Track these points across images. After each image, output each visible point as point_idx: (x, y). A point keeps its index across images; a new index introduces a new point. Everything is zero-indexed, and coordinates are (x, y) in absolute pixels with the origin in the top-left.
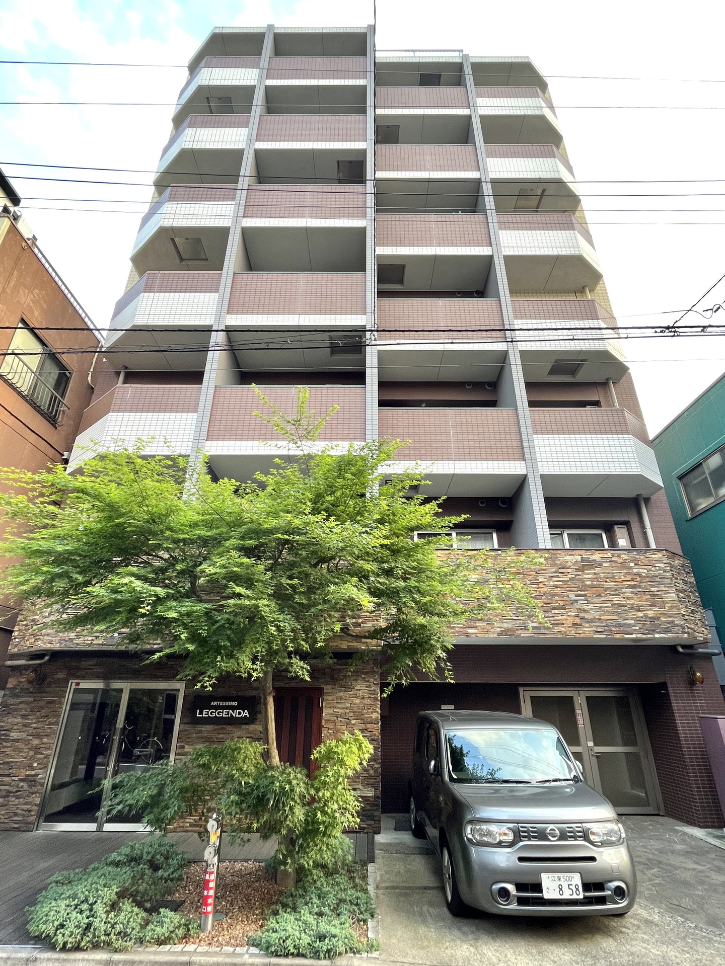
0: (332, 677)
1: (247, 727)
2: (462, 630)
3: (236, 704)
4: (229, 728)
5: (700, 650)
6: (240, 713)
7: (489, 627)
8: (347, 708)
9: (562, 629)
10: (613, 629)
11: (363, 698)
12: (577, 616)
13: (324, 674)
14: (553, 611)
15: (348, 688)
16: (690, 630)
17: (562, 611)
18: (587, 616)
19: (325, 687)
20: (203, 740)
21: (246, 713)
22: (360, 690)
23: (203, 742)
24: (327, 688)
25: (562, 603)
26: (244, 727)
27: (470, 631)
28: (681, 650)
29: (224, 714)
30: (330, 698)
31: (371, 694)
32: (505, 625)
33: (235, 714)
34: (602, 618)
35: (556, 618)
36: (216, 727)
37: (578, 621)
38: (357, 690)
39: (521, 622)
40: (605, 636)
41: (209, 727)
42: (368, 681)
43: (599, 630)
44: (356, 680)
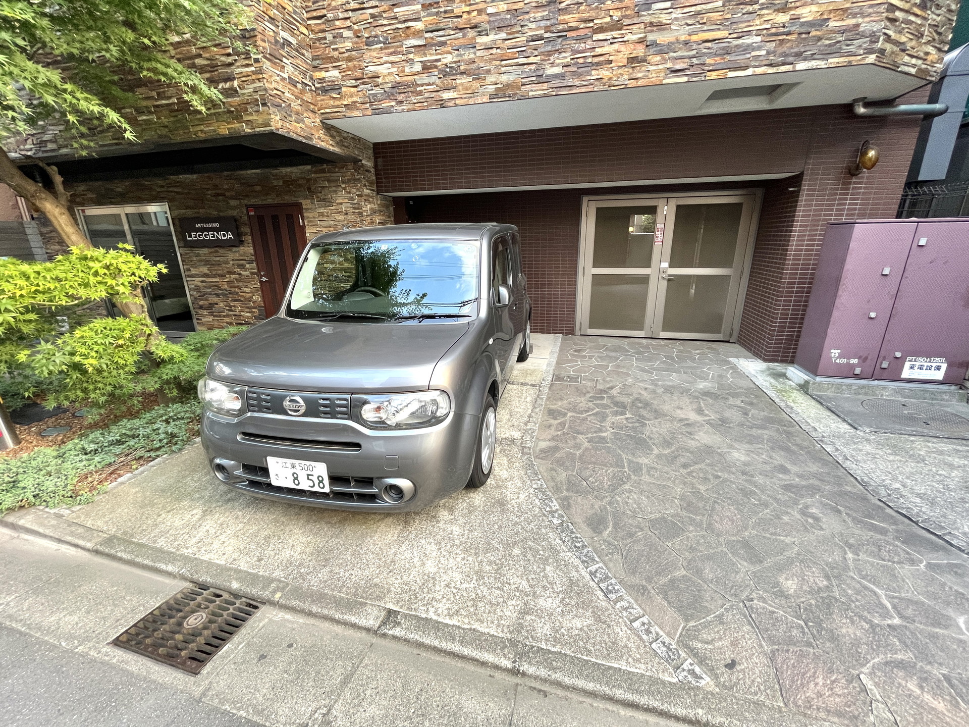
0: (309, 189)
1: (237, 249)
2: (433, 95)
3: (217, 225)
4: (221, 251)
5: (903, 107)
6: (224, 235)
7: (476, 84)
8: (330, 227)
9: (604, 73)
10: (709, 61)
11: (346, 214)
12: (641, 41)
13: (300, 186)
14: (596, 37)
15: (327, 202)
16: (888, 47)
17: (615, 34)
18: (662, 38)
19: (303, 202)
20: (203, 263)
21: (230, 236)
22: (341, 204)
23: (205, 265)
24: (306, 204)
25: (617, 15)
26: (234, 249)
27: (446, 95)
28: (861, 110)
29: (210, 236)
30: (310, 215)
31: (355, 208)
32: (504, 78)
33: (221, 236)
34: (694, 38)
35: (599, 51)
36: (210, 250)
37: (640, 51)
38: (338, 204)
39: (533, 67)
40: (685, 79)
41: (205, 251)
42: (349, 193)
43: (678, 67)
44: (335, 192)
